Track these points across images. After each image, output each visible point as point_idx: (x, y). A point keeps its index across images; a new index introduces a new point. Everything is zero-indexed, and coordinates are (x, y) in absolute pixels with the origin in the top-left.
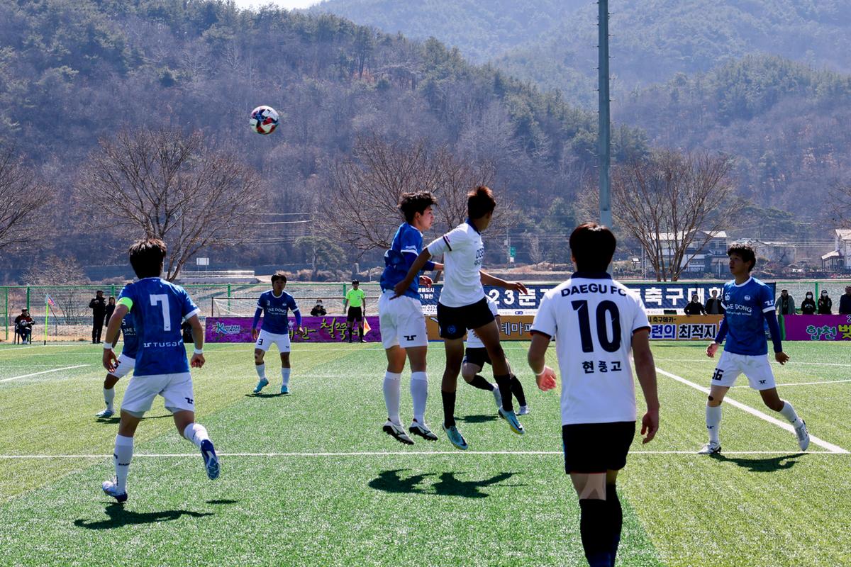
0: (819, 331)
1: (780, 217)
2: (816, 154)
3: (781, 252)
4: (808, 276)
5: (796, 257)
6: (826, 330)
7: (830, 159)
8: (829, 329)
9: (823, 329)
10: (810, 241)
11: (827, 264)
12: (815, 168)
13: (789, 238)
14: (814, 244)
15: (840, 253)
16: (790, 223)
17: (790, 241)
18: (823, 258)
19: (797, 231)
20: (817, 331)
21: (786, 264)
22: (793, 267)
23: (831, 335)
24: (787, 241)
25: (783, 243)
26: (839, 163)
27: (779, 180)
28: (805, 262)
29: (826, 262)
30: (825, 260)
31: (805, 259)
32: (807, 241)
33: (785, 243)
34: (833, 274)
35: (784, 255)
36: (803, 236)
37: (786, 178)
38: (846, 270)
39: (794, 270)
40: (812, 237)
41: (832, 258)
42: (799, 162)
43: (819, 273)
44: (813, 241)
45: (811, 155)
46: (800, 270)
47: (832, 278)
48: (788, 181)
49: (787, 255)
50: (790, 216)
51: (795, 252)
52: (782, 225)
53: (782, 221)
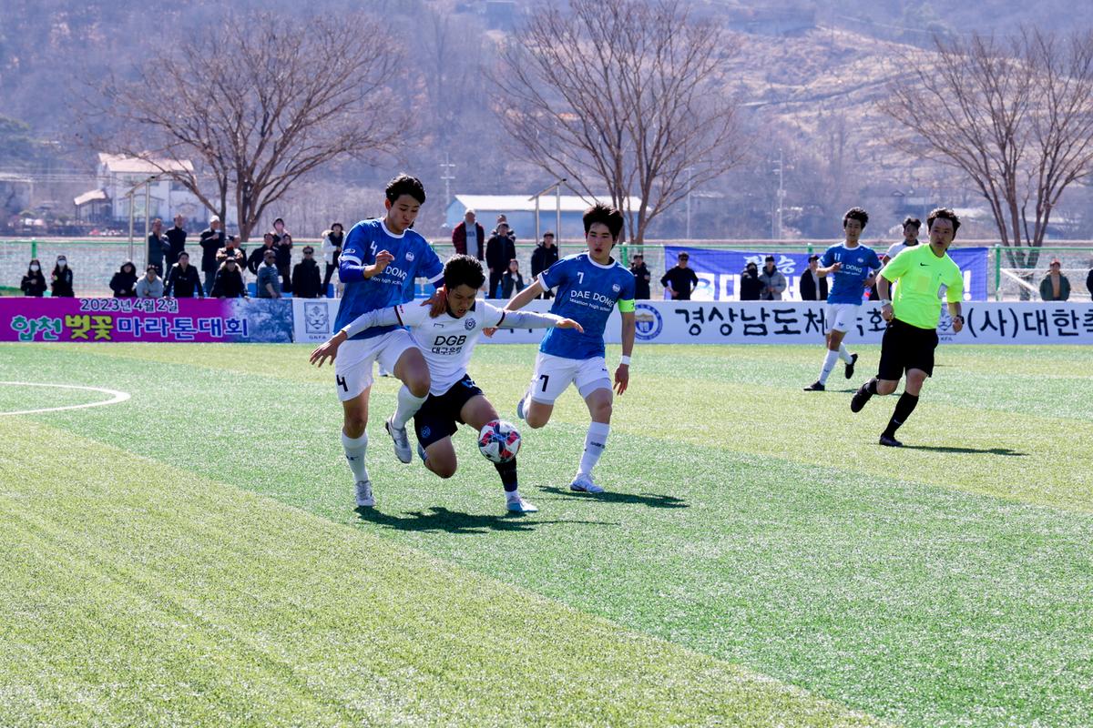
0: (33, 325)
1: (9, 130)
2: (73, 23)
3: (8, 190)
4: (52, 231)
5: (31, 199)
6: (44, 324)
7: (95, 34)
8: (50, 323)
9: (39, 322)
10: (58, 172)
11: (83, 212)
12: (70, 48)
13: (23, 166)
14: (65, 177)
15: (106, 194)
16: (24, 140)
17: (24, 172)
18: (78, 201)
19: (36, 156)
20: (29, 326)
21: (16, 211)
22: (28, 216)
23: (53, 333)
24: (18, 172)
25: (10, 175)
26: (109, 40)
27: (9, 67)
28: (48, 209)
29: (83, 209)
30: (81, 205)
31: (48, 202)
32: (52, 172)
33: (15, 175)
34: (92, 229)
35: (12, 196)
36: (46, 163)
37: (21, 61)
38: (116, 222)
39: (28, 221)
40: (61, 166)
41: (92, 202)
42: (43, 37)
43: (71, 227)
44: (64, 173)
45: (64, 26)
46: (38, 222)
47: (93, 236)
48: (25, 69)
49: (17, 196)
50: (25, 130)
51: (31, 191)
52: (11, 143)
53: (12, 137)
